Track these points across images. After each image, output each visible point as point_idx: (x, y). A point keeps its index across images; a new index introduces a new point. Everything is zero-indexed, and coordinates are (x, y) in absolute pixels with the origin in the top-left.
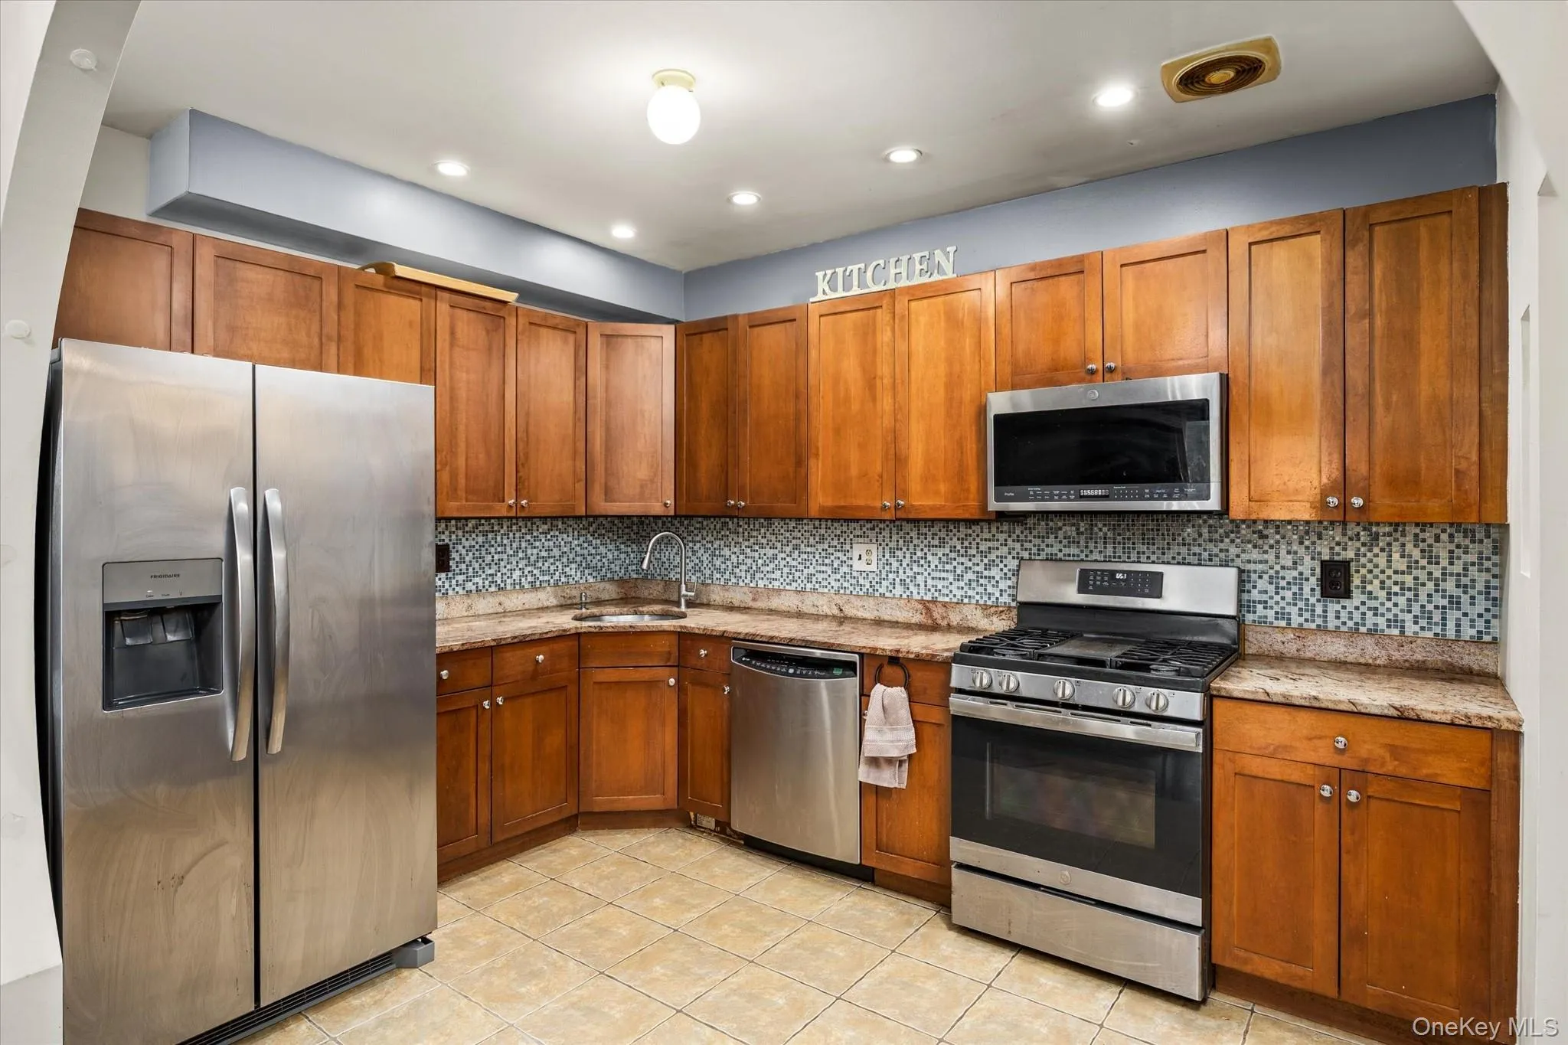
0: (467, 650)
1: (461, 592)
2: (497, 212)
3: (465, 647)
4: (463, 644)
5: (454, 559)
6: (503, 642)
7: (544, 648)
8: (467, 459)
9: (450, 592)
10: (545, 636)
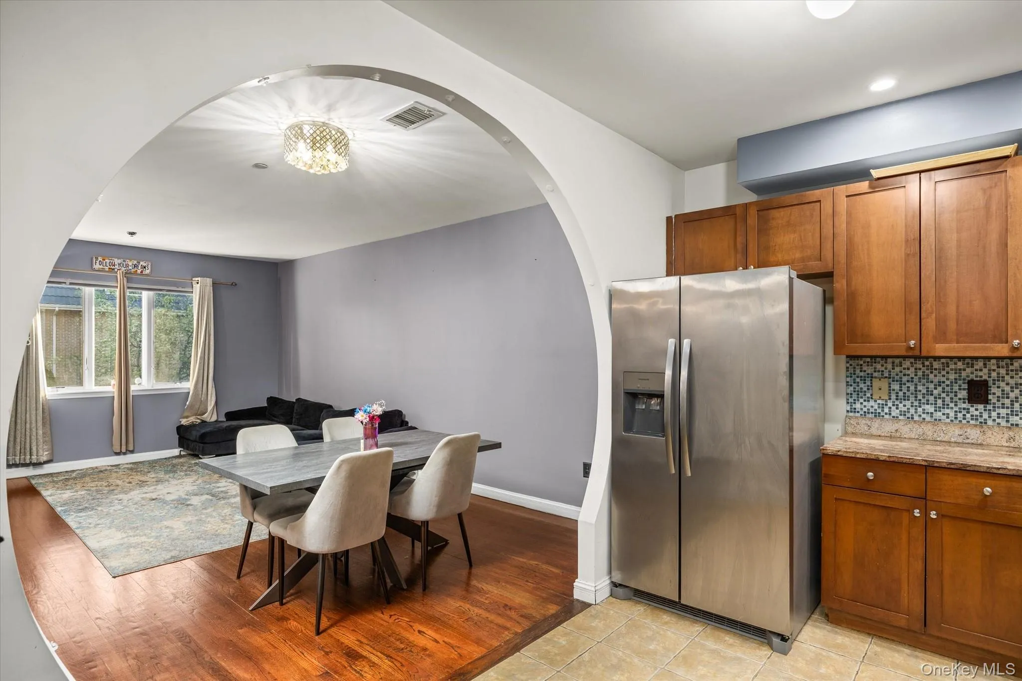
0: (893, 462)
1: (1004, 423)
2: (1006, 75)
3: (892, 459)
4: (889, 457)
5: (994, 394)
6: (936, 465)
7: (993, 482)
8: (958, 307)
9: (990, 422)
10: (995, 471)
